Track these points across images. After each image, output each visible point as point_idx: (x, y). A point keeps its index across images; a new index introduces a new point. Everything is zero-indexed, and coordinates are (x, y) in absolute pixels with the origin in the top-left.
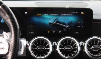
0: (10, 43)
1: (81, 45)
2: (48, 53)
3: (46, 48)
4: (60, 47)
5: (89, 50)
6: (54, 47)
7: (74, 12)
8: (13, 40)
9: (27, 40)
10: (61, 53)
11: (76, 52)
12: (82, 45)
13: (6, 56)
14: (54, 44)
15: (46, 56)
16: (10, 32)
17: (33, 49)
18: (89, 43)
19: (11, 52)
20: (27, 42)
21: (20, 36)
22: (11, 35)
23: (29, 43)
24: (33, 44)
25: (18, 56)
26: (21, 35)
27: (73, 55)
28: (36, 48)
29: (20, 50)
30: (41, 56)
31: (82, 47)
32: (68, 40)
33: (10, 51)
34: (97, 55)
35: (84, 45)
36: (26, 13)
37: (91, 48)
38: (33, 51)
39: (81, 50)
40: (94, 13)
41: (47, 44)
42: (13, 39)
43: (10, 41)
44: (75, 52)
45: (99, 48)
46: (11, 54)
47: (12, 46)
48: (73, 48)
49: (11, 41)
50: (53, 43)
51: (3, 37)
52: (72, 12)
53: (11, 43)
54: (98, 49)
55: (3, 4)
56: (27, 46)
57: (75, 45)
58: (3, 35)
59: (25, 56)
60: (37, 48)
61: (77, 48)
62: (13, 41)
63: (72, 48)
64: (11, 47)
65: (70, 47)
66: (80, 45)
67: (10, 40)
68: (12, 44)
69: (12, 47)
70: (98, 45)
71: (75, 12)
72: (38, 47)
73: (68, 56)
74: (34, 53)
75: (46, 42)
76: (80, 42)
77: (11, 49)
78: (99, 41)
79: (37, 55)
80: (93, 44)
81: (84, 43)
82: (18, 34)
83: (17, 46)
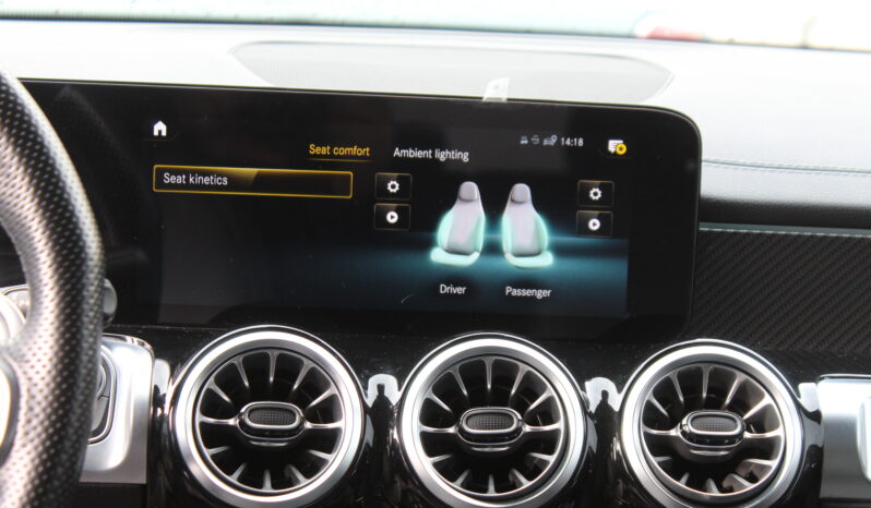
0: (19, 373)
1: (593, 408)
2: (323, 462)
3: (308, 425)
4: (429, 414)
5: (656, 446)
6: (381, 415)
7: (549, 136)
8: (50, 353)
9: (158, 353)
10: (436, 465)
11: (552, 459)
12: (604, 405)
14: (381, 388)
15: (307, 488)
16: (22, 281)
17: (203, 425)
18: (663, 390)
19: (30, 447)
20: (164, 367)
21: (106, 317)
22: (30, 313)
23: (173, 374)
24: (210, 383)
25: (83, 479)
26: (110, 307)
27: (526, 484)
28: (231, 422)
29: (101, 430)
30: (268, 483)
31: (604, 421)
32: (489, 362)
33: (18, 442)
34: (721, 490)
35: (616, 408)
36: (160, 128)
37: (674, 432)
38: (209, 446)
39: (593, 441)
40: (706, 154)
41: (326, 386)
42: (51, 341)
43: (21, 359)
44: (545, 463)
45: (741, 434)
46: (27, 459)
47: (40, 397)
48: (527, 428)
49: (29, 356)
50: (374, 381)
52: (536, 140)
53: (31, 373)
54: (732, 439)
56: (157, 399)
57: (550, 401)
59: (142, 479)
60: (242, 423)
61: (559, 425)
62: (45, 361)
63: (518, 430)
64: (31, 409)
65: (509, 419)
66: (584, 404)
67: (25, 349)
68: (36, 379)
69: (37, 410)
70: (731, 408)
71: (553, 140)
72: (252, 411)
73: (491, 487)
74: (213, 457)
75: (313, 369)
76: (589, 378)
77: (29, 421)
78: (740, 378)
79: (237, 474)
80: (693, 404)
81: (619, 391)
82: (92, 301)
83: (81, 398)
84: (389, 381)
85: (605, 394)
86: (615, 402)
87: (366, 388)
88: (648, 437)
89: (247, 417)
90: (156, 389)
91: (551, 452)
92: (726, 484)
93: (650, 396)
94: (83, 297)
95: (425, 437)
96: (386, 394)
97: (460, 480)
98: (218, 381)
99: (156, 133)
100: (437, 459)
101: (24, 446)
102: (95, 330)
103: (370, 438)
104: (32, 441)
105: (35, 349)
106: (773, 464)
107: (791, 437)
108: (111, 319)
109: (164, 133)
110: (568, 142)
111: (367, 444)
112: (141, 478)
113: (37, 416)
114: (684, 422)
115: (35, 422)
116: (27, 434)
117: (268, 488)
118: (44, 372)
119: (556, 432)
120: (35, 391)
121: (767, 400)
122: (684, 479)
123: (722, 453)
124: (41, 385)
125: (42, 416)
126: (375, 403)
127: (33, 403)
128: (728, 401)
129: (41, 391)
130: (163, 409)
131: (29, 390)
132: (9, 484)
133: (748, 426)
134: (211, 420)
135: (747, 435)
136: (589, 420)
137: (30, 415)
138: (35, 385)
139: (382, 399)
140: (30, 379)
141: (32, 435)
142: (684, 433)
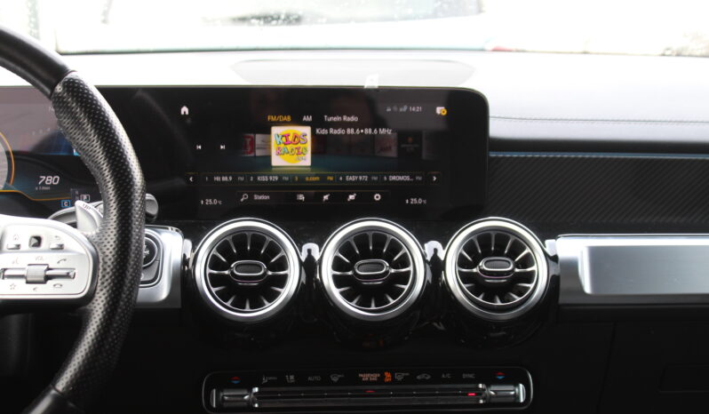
1: (429, 258)
2: (279, 293)
3: (270, 273)
4: (337, 264)
5: (465, 278)
6: (310, 266)
7: (402, 106)
8: (114, 238)
9: (186, 236)
10: (342, 293)
11: (406, 287)
12: (435, 257)
13: (83, 308)
14: (309, 251)
15: (270, 308)
16: (100, 199)
17: (210, 274)
18: (469, 247)
19: (105, 291)
20: (189, 243)
21: (150, 216)
23: (193, 249)
24: (214, 251)
26: (153, 210)
27: (392, 302)
28: (227, 272)
29: (156, 279)
30: (248, 306)
31: (436, 266)
32: (370, 234)
33: (98, 289)
34: (503, 301)
35: (442, 259)
36: (185, 110)
37: (475, 270)
38: (214, 286)
39: (429, 278)
40: (492, 112)
41: (278, 251)
42: (115, 232)
44: (403, 289)
45: (512, 270)
46: (103, 298)
47: (109, 263)
48: (393, 271)
50: (306, 247)
51: (74, 225)
52: (395, 108)
53: (105, 249)
54: (508, 273)
55: (69, 76)
56: (185, 261)
57: (405, 255)
58: (73, 214)
60: (232, 273)
61: (411, 268)
62: (112, 242)
63: (387, 272)
64: (105, 269)
65: (382, 266)
66: (424, 256)
68: (107, 253)
69: (108, 270)
70: (507, 256)
71: (405, 108)
72: (237, 266)
73: (373, 304)
74: (217, 292)
75: (271, 242)
76: (427, 241)
77: (104, 276)
78: (512, 239)
79: (230, 302)
80: (486, 253)
81: (444, 248)
82: (137, 209)
83: (132, 263)
84: (314, 247)
85: (436, 250)
86: (441, 255)
87: (301, 251)
88: (460, 273)
89: (235, 269)
90: (185, 255)
91: (406, 284)
92: (506, 298)
93: (461, 250)
94: (132, 207)
95: (335, 277)
96: (313, 254)
97: (355, 301)
98: (218, 250)
99: (182, 113)
100: (342, 289)
101: (102, 290)
102: (139, 225)
103: (303, 279)
104: (106, 287)
105: (106, 235)
106: (531, 286)
107: (541, 270)
108: (155, 218)
109: (187, 113)
110: (414, 109)
111: (302, 283)
112: (178, 305)
113: (108, 273)
114: (481, 264)
115: (107, 277)
116: (103, 283)
117: (248, 309)
118: (111, 249)
119: (409, 272)
120: (107, 259)
121: (527, 251)
122: (481, 296)
123: (503, 281)
124: (110, 256)
125: (111, 274)
126: (306, 259)
127: (106, 266)
128: (506, 252)
129: (110, 259)
130: (188, 266)
131: (103, 259)
132: (94, 312)
133: (517, 265)
134: (215, 272)
135: (517, 270)
136: (427, 265)
137: (104, 273)
138: (107, 256)
139: (310, 257)
140: (104, 253)
141: (106, 284)
142: (481, 270)
